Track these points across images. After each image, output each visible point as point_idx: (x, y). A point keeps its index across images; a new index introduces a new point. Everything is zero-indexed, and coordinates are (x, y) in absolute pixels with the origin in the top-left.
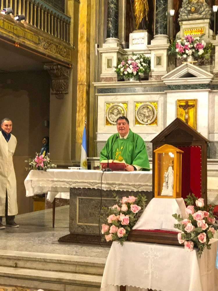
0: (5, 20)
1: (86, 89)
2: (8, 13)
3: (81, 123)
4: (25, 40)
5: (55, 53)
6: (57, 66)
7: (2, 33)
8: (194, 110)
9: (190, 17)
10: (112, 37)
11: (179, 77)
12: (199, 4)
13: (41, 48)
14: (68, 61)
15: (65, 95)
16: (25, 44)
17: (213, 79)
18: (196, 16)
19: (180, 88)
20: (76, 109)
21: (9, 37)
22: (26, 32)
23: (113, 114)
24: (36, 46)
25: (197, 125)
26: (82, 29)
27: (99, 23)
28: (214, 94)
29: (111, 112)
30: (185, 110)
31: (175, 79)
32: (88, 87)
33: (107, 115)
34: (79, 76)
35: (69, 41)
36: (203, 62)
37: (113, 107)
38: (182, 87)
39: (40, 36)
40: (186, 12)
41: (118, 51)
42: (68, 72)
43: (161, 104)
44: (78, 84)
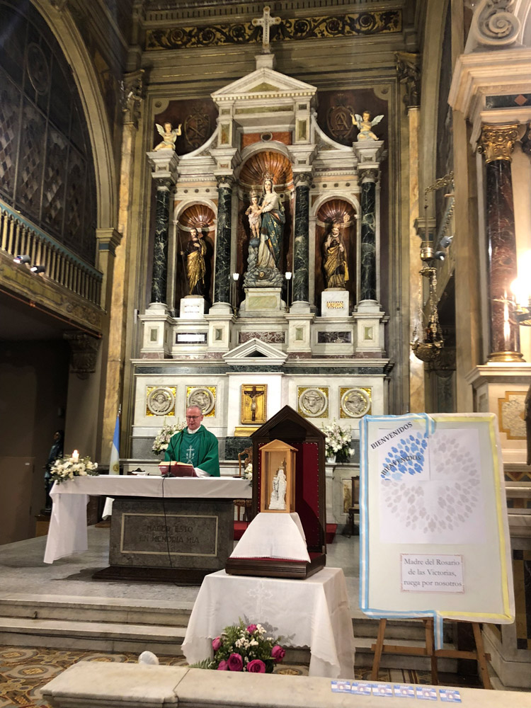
0: (19, 271)
1: (120, 367)
2: (23, 262)
3: (110, 412)
4: (43, 298)
5: (81, 318)
9: (258, 283)
10: (159, 302)
11: (244, 356)
12: (269, 269)
14: (98, 329)
15: (90, 374)
16: (43, 304)
17: (286, 360)
18: (265, 282)
19: (246, 370)
20: (105, 393)
21: (23, 293)
22: (45, 289)
23: (157, 401)
24: (57, 307)
25: (266, 417)
26: (118, 289)
27: (140, 284)
28: (288, 378)
29: (155, 398)
30: (252, 398)
31: (239, 358)
32: (122, 365)
34: (110, 350)
35: (99, 303)
36: (274, 339)
37: (156, 392)
39: (62, 294)
40: (253, 277)
41: (165, 319)
42: (95, 344)
43: (222, 389)
44: (109, 359)
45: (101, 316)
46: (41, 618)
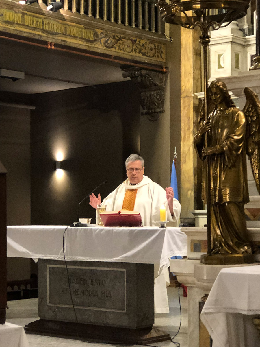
0: (25, 12)
3: (187, 157)
4: (66, 37)
5: (129, 52)
7: (21, 31)
13: (100, 47)
15: (160, 114)
16: (66, 44)
20: (180, 135)
21: (34, 36)
22: (67, 26)
24: (90, 45)
34: (183, 84)
35: (163, 31)
39: (97, 30)
41: (231, 40)
45: (163, 46)
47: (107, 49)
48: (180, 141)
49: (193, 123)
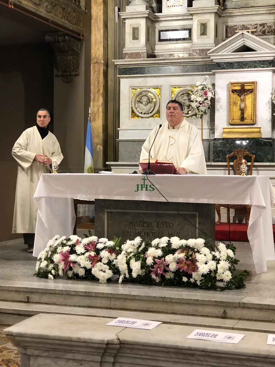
1: (104, 69)
3: (96, 115)
5: (61, 19)
6: (63, 37)
8: (253, 97)
11: (232, 51)
13: (43, 11)
14: (79, 30)
15: (75, 77)
16: (22, 5)
19: (233, 67)
20: (90, 96)
23: (142, 103)
24: (37, 8)
25: (256, 117)
29: (139, 100)
30: (240, 96)
32: (105, 67)
33: (133, 104)
34: (93, 51)
35: (79, 3)
36: (265, 31)
37: (140, 93)
38: (236, 64)
41: (147, 16)
42: (78, 45)
44: (92, 62)
45: (81, 15)
46: (33, 303)
47: (48, 14)
48: (90, 101)
49: (102, 86)
